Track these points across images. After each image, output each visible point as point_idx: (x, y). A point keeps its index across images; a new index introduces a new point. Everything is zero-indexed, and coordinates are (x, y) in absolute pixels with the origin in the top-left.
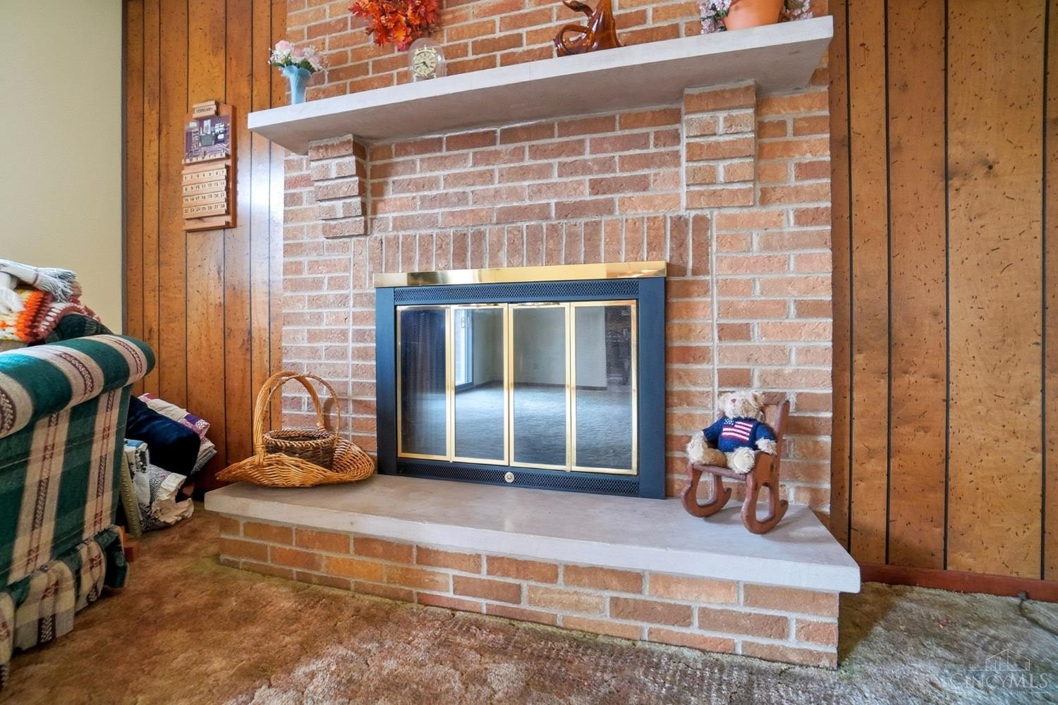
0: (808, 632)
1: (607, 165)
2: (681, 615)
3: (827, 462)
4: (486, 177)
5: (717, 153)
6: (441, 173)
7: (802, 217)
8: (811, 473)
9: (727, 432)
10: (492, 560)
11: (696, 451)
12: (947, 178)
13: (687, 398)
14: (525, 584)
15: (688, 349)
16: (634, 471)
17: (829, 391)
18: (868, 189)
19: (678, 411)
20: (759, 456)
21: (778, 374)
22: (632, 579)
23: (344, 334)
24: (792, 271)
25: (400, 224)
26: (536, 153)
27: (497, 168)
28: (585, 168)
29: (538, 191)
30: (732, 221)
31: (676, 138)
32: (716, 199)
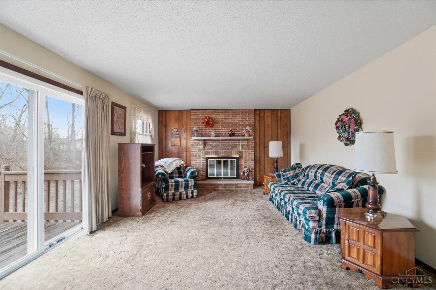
0: (251, 187)
1: (233, 145)
2: (241, 187)
3: (254, 175)
4: (219, 145)
5: (244, 145)
6: (214, 144)
7: (252, 151)
8: (252, 176)
9: (245, 172)
10: (224, 184)
11: (242, 174)
12: (264, 148)
13: (241, 169)
14: (228, 186)
15: (241, 164)
16: (236, 177)
17: (254, 168)
18: (258, 148)
19: (240, 170)
20: (247, 174)
21: (249, 166)
22: (237, 184)
23: (200, 163)
24: (251, 157)
25: (208, 149)
26: (225, 143)
27: (220, 144)
28: (230, 145)
29: (225, 147)
30: (245, 151)
31: (240, 143)
32: (243, 149)
